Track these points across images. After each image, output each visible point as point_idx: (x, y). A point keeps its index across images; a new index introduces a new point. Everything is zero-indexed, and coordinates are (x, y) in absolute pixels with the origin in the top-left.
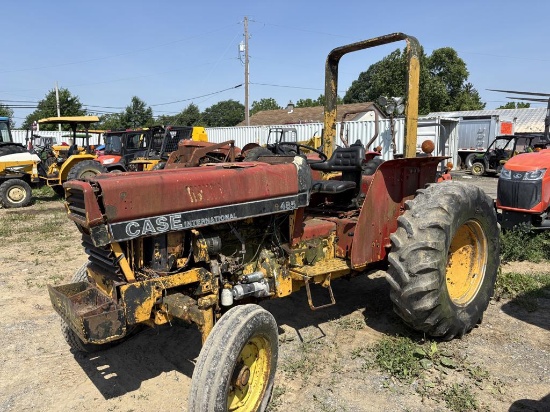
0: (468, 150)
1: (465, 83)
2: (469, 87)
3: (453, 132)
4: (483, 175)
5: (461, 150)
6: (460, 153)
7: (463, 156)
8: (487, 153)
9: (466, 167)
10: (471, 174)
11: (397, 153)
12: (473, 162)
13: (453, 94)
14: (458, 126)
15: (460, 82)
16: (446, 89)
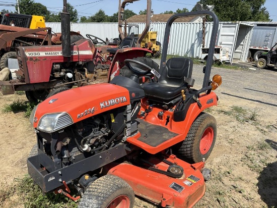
0: (257, 48)
1: (262, 7)
2: (264, 9)
3: (248, 34)
4: (265, 68)
5: (252, 48)
6: (250, 50)
7: (253, 52)
8: (271, 52)
9: (254, 60)
10: (256, 66)
11: (205, 47)
12: (259, 58)
13: (254, 13)
14: (252, 30)
15: (260, 6)
16: (251, 10)
